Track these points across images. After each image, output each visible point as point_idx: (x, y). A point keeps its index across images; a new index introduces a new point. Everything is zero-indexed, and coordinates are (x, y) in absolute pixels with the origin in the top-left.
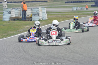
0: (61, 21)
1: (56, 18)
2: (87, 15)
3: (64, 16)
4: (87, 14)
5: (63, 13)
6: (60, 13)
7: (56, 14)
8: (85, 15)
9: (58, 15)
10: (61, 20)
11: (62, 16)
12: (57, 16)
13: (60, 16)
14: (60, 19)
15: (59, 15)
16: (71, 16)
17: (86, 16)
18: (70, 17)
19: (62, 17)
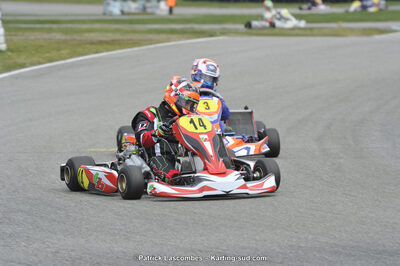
0: (64, 59)
1: (41, 46)
2: (170, 36)
3: (74, 40)
4: (173, 32)
5: (70, 26)
6: (54, 26)
7: (38, 26)
8: (163, 36)
9: (50, 31)
10: (64, 52)
11: (68, 37)
12: (46, 36)
13: (59, 36)
14: (59, 50)
15: (54, 34)
16: (104, 39)
17: (168, 40)
18: (101, 42)
19: (65, 41)
